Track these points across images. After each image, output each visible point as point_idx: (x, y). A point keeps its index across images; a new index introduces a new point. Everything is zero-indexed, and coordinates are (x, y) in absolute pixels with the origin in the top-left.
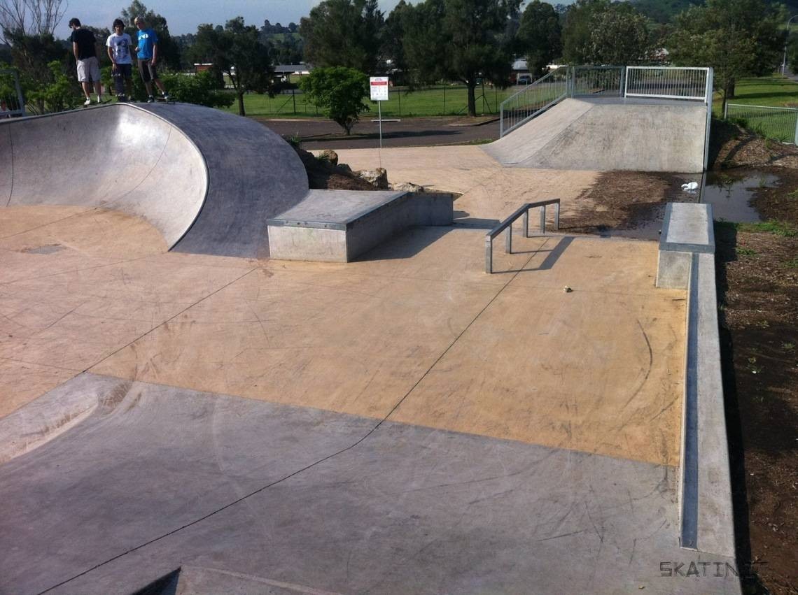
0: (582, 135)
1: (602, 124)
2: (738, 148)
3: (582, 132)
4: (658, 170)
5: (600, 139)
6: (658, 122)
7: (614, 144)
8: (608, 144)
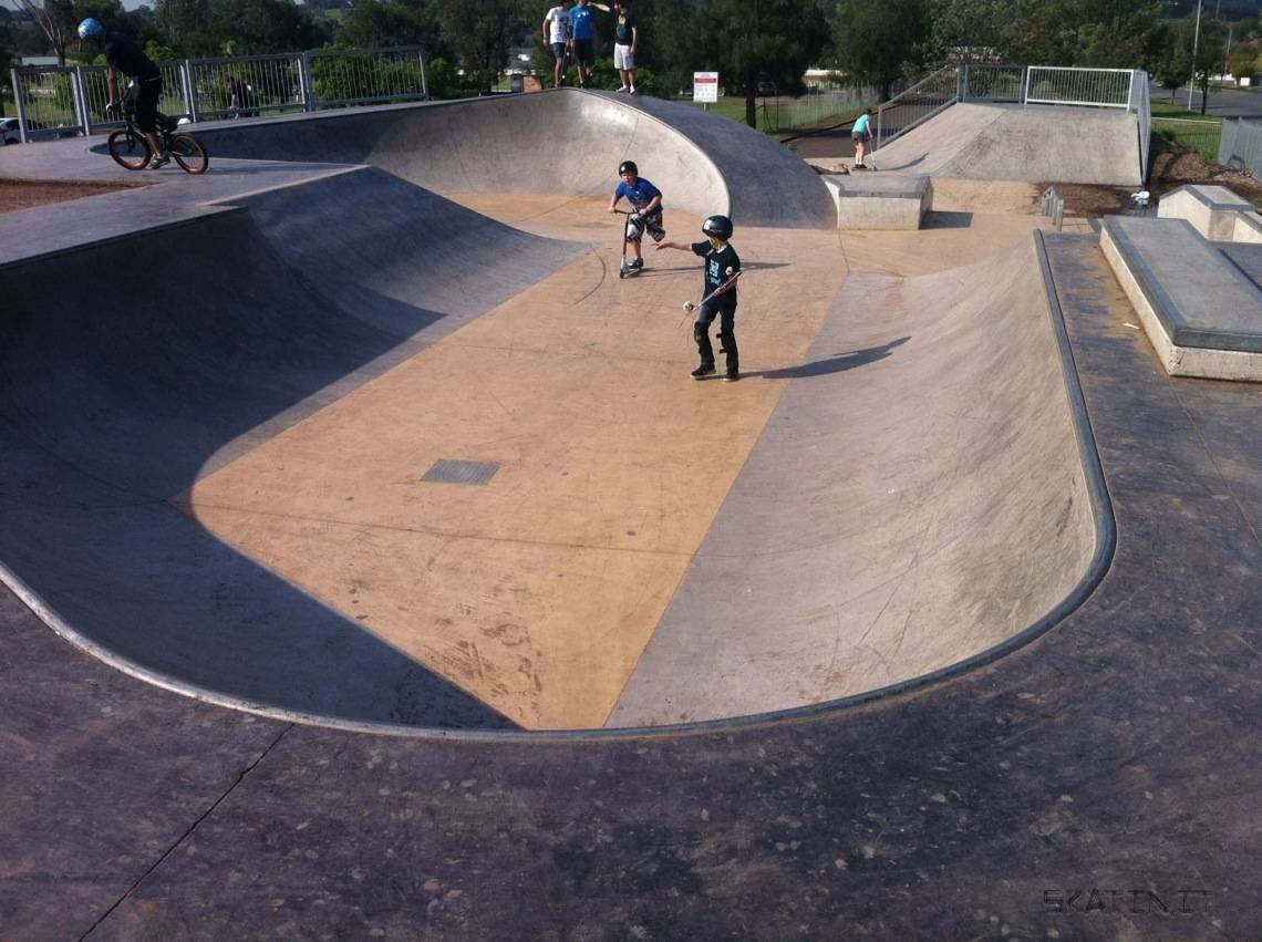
0: (999, 143)
1: (1020, 132)
2: (1173, 161)
3: (997, 140)
4: (1093, 183)
5: (1020, 148)
6: (1084, 130)
7: (1038, 153)
8: (1030, 152)
